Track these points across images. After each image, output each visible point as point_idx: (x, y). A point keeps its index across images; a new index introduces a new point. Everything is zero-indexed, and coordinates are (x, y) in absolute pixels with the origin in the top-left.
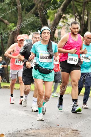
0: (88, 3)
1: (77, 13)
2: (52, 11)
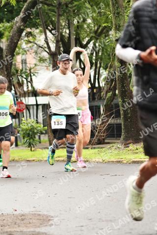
0: (67, 6)
1: (51, 26)
2: (8, 25)
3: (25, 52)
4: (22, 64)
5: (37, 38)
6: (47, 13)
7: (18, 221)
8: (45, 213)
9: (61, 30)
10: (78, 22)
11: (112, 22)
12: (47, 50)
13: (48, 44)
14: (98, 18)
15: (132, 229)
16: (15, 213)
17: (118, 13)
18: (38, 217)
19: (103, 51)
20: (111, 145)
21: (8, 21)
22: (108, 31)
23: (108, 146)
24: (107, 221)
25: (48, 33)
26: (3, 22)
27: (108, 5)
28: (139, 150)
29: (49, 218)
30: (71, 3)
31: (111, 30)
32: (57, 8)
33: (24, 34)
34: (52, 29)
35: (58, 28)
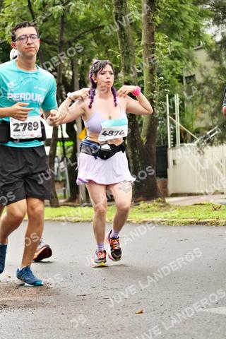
6: (48, 53)
9: (63, 72)
10: (83, 63)
11: (120, 63)
15: (141, 299)
16: (9, 280)
17: (128, 53)
22: (116, 73)
27: (117, 44)
28: (151, 208)
29: (48, 286)
30: (75, 41)
32: (59, 47)
34: (54, 71)
35: (60, 70)
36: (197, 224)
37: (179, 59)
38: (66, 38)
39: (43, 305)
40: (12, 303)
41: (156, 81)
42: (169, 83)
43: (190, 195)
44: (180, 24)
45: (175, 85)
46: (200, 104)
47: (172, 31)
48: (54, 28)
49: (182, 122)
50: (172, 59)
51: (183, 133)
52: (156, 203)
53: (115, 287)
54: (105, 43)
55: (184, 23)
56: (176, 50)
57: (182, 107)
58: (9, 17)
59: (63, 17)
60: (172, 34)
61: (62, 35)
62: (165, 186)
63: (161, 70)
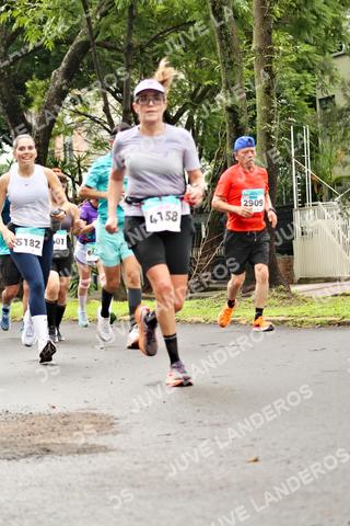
0: (142, 51)
1: (115, 85)
2: (41, 83)
3: (69, 130)
4: (65, 151)
5: (91, 107)
6: (108, 63)
7: (58, 427)
8: (105, 412)
11: (220, 78)
12: (108, 127)
13: (109, 117)
14: (197, 71)
15: (255, 440)
16: (53, 411)
17: (231, 63)
18: (93, 419)
19: (205, 127)
20: (220, 293)
21: (41, 78)
22: (214, 94)
23: (215, 294)
24: (212, 425)
25: (110, 98)
26: (32, 79)
27: (214, 49)
29: (112, 420)
30: (150, 44)
31: (219, 92)
32: (126, 54)
33: (68, 98)
34: (117, 91)
35: (128, 90)
36: (339, 324)
37: (309, 72)
38: (135, 40)
39: (105, 449)
40: (58, 448)
41: (275, 106)
42: (294, 108)
43: (328, 280)
44: (311, 18)
45: (305, 112)
46: (342, 140)
47: (299, 29)
48: (118, 25)
49: (315, 168)
50: (298, 72)
51: (317, 186)
52: (276, 294)
53: (216, 422)
54: (197, 48)
55: (317, 16)
56: (305, 57)
57: (314, 146)
58: (49, 8)
59: (132, 7)
60: (299, 33)
61: (129, 35)
62: (289, 267)
63: (282, 88)
